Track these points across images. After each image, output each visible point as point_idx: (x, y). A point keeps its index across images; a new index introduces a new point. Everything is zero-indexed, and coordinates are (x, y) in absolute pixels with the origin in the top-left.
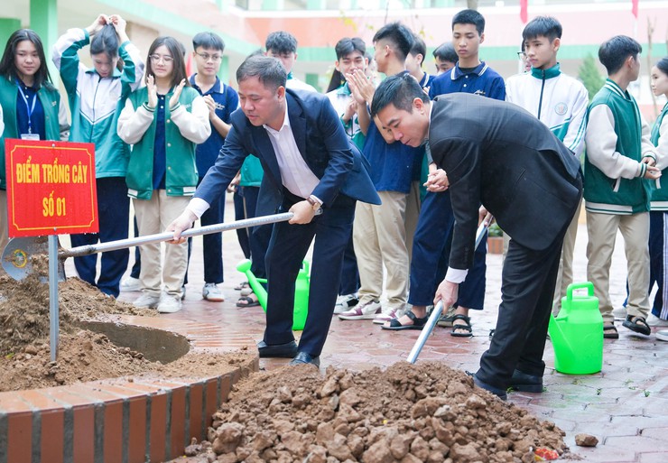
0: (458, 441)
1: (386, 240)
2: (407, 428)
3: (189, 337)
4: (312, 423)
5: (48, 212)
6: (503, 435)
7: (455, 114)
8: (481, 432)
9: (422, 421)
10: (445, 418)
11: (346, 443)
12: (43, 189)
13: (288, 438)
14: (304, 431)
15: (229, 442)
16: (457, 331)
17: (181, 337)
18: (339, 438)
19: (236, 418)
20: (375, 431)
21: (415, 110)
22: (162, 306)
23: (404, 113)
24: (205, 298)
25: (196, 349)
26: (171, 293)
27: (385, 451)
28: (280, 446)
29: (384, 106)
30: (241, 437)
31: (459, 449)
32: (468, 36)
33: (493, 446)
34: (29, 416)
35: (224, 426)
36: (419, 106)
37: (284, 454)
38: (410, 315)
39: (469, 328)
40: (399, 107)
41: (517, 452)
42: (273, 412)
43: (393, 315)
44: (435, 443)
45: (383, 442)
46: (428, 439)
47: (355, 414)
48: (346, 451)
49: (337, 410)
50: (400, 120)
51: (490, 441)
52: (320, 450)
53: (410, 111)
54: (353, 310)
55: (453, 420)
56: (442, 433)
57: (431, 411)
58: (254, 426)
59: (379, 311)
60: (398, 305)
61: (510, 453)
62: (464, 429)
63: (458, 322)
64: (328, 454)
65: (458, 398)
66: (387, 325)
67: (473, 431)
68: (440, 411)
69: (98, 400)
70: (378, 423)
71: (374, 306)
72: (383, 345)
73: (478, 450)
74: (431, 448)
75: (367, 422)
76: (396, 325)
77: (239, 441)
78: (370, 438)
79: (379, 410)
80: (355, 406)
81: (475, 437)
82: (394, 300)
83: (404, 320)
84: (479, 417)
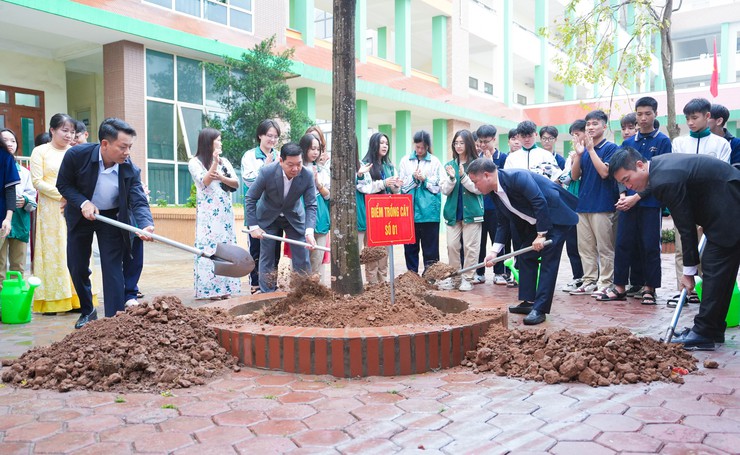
0: (620, 361)
1: (601, 244)
2: (588, 353)
3: (469, 302)
4: (532, 349)
5: (388, 233)
6: (651, 359)
7: (664, 167)
8: (636, 357)
9: (597, 349)
10: (611, 348)
11: (551, 361)
12: (385, 220)
13: (517, 358)
14: (527, 353)
15: (484, 359)
16: (645, 301)
17: (465, 302)
18: (547, 358)
19: (489, 346)
20: (569, 354)
21: (638, 169)
22: (462, 287)
23: (631, 172)
24: (495, 283)
25: (471, 308)
26: (468, 280)
27: (572, 365)
28: (513, 362)
29: (617, 169)
30: (491, 356)
31: (620, 366)
32: (647, 114)
33: (644, 365)
34: (376, 340)
35: (481, 349)
36: (640, 166)
37: (515, 366)
38: (615, 291)
39: (654, 299)
40: (627, 169)
41: (659, 369)
42: (510, 343)
43: (604, 291)
44: (605, 362)
45: (572, 360)
46: (601, 359)
47: (557, 345)
48: (551, 365)
49: (547, 342)
50: (629, 177)
51: (642, 362)
52: (535, 364)
53: (635, 170)
54: (579, 289)
55: (617, 349)
56: (609, 356)
57: (603, 343)
58: (498, 351)
59: (596, 289)
60: (608, 285)
61: (654, 370)
62: (625, 355)
63: (646, 295)
64: (539, 367)
65: (623, 336)
66: (600, 298)
67: (630, 356)
68: (609, 343)
69: (412, 333)
70: (572, 350)
71: (593, 286)
72: (594, 309)
73: (633, 367)
74: (602, 365)
75: (564, 349)
76: (605, 298)
77: (490, 358)
78: (565, 358)
79: (573, 343)
80: (557, 341)
81: (632, 359)
82: (605, 282)
83: (610, 294)
84: (635, 348)
